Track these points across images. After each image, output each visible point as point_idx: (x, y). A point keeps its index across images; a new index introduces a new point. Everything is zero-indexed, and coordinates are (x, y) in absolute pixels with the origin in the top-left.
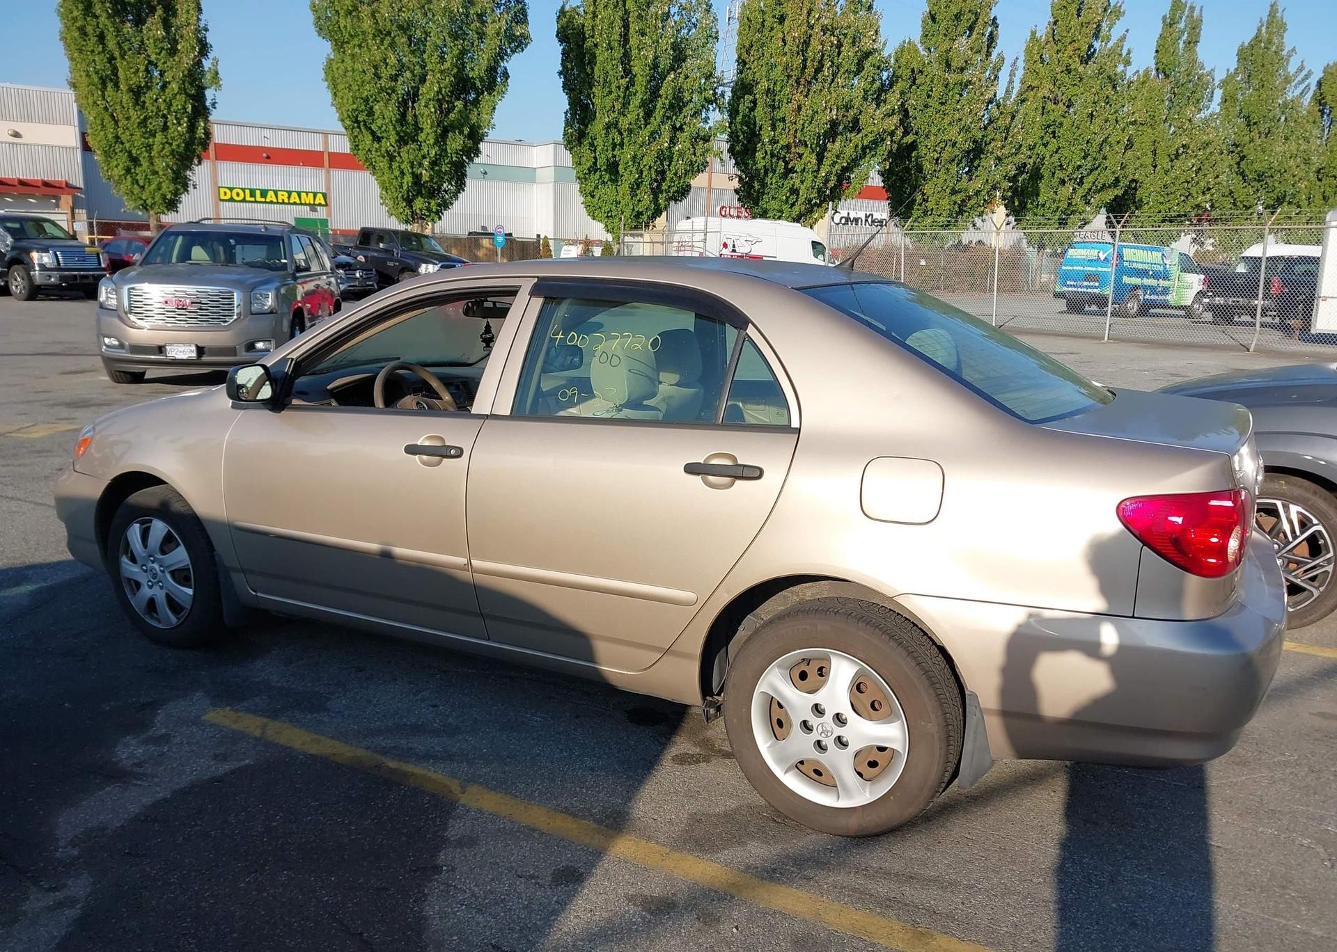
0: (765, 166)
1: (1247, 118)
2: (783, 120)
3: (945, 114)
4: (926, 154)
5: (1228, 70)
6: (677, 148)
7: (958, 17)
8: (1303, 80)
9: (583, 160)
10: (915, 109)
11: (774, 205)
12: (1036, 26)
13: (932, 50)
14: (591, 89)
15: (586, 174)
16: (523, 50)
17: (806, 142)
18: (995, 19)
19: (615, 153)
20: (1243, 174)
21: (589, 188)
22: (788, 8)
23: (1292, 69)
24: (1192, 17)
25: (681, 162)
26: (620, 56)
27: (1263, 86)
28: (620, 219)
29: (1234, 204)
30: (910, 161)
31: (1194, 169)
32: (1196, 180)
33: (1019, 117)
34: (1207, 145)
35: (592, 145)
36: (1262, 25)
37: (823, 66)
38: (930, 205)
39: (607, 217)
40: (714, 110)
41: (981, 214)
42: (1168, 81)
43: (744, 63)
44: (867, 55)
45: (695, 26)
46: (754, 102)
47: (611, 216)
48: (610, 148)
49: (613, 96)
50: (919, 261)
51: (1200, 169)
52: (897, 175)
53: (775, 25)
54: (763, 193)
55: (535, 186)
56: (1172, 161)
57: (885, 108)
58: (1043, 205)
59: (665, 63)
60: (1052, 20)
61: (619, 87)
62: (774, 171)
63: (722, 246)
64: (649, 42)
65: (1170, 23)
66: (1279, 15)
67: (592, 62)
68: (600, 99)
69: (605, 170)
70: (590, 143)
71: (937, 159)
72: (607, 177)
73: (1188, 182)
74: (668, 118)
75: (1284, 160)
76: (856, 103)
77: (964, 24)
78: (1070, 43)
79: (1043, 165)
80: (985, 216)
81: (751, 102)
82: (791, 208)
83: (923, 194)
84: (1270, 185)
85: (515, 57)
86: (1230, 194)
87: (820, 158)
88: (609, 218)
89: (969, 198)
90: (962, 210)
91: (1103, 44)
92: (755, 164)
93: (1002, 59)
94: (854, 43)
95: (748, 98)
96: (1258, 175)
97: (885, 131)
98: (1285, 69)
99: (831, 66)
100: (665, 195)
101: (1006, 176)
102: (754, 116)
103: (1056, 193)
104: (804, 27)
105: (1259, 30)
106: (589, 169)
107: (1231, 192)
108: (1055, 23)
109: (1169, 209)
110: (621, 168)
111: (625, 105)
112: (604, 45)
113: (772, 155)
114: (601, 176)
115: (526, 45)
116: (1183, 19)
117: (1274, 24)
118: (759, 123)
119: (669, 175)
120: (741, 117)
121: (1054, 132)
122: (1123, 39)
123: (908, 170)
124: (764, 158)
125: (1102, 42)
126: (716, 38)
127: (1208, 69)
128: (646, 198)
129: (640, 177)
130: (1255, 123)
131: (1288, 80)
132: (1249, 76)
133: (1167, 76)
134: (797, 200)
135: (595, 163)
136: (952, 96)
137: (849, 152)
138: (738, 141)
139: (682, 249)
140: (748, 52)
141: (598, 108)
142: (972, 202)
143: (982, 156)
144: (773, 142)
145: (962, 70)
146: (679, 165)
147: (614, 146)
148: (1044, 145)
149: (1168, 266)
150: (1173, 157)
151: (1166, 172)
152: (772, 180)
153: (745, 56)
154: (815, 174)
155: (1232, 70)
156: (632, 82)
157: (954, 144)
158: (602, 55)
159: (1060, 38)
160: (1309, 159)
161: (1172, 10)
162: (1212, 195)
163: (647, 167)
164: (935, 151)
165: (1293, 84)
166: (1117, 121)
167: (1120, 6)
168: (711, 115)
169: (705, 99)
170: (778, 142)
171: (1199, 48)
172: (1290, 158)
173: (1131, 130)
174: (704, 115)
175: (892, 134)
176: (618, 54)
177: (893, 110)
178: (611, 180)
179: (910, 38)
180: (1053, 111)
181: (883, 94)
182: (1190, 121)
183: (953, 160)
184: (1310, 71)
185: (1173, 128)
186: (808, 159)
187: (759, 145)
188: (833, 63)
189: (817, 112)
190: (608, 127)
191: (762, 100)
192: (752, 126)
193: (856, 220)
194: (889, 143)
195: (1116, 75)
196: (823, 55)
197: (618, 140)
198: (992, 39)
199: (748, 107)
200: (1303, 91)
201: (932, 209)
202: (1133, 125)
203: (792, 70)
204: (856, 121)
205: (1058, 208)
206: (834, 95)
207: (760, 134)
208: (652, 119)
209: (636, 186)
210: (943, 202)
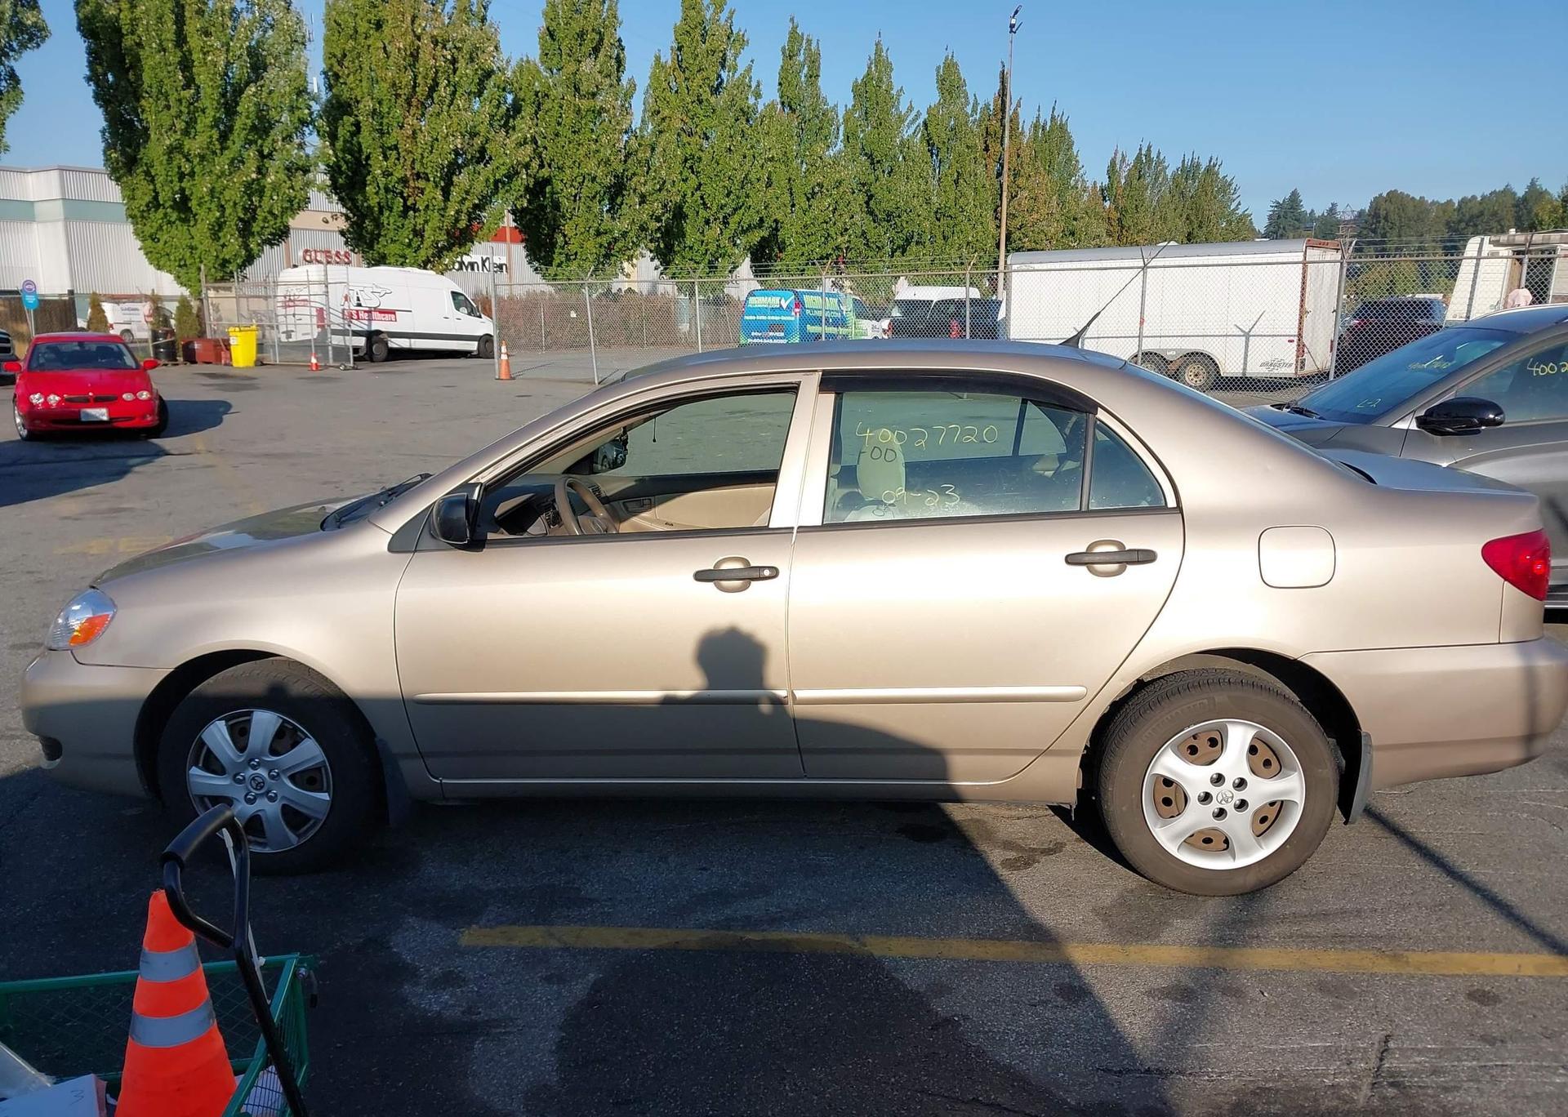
0: (379, 203)
1: (870, 156)
2: (396, 148)
3: (579, 145)
4: (563, 190)
5: (846, 106)
6: (269, 180)
7: (581, 35)
8: (914, 120)
9: (138, 193)
10: (545, 138)
11: (393, 249)
12: (659, 51)
13: (555, 71)
14: (138, 101)
15: (143, 211)
16: (38, 46)
17: (427, 174)
18: (620, 40)
19: (183, 185)
20: (871, 213)
21: (148, 230)
22: (387, 12)
23: (903, 108)
24: (810, 50)
25: (275, 198)
26: (177, 60)
27: (881, 124)
28: (199, 269)
29: (867, 245)
30: (544, 197)
31: (831, 209)
32: (833, 220)
33: (659, 150)
34: (839, 184)
35: (147, 173)
36: (871, 64)
37: (437, 84)
38: (573, 248)
39: (180, 266)
40: (310, 134)
41: (630, 259)
42: (795, 116)
43: (337, 76)
44: (489, 74)
45: (272, 27)
46: (357, 125)
47: (185, 265)
48: (176, 179)
49: (173, 111)
50: (569, 314)
51: (835, 209)
52: (531, 214)
53: (371, 32)
54: (379, 235)
55: (35, 225)
56: (808, 199)
57: (516, 136)
58: (691, 248)
59: (239, 71)
60: (675, 45)
61: (180, 101)
62: (391, 209)
63: (344, 299)
64: (217, 44)
65: (790, 56)
66: (884, 54)
67: (137, 64)
68: (151, 113)
69: (171, 207)
70: (144, 172)
71: (575, 196)
72: (174, 216)
73: (827, 223)
74: (251, 143)
75: (909, 199)
76: (482, 129)
77: (588, 47)
78: (698, 71)
79: (684, 203)
80: (635, 261)
81: (352, 124)
82: (415, 252)
83: (565, 236)
84: (899, 225)
85: (27, 54)
86: (863, 235)
87: (446, 193)
88: (182, 269)
89: (616, 240)
90: (609, 254)
91: (731, 74)
92: (366, 199)
93: (633, 86)
94: (472, 60)
95: (348, 120)
96: (888, 215)
97: (519, 163)
98: (897, 109)
99: (447, 85)
100: (257, 238)
101: (653, 215)
102: (359, 143)
103: (702, 233)
104: (410, 37)
105: (870, 68)
106: (147, 206)
107: (864, 233)
108: (680, 49)
109: (812, 251)
110: (193, 204)
111: (191, 123)
112: (154, 45)
113: (387, 190)
114: (166, 215)
115: (43, 40)
116: (802, 52)
117: (880, 64)
118: (366, 151)
119: (260, 214)
120: (341, 143)
121: (691, 168)
122: (749, 69)
123: (543, 208)
124: (377, 193)
125: (729, 72)
126: (303, 44)
127: (831, 105)
128: (232, 242)
129: (223, 216)
130: (878, 162)
131: (901, 119)
132: (866, 113)
133: (793, 111)
134: (422, 243)
135: (156, 198)
136: (585, 124)
137: (479, 187)
138: (341, 173)
139: (291, 304)
140: (340, 63)
141: (152, 126)
142: (620, 244)
143: (625, 192)
144: (387, 174)
145: (594, 95)
146: (271, 202)
147: (182, 176)
148: (683, 180)
149: (844, 313)
150: (810, 196)
151: (805, 212)
152: (389, 219)
153: (337, 68)
154: (442, 212)
155: (850, 107)
156: (197, 96)
157: (594, 179)
158: (150, 60)
159: (687, 65)
160: (930, 199)
161: (789, 41)
162: (850, 236)
163: (231, 204)
164: (571, 186)
165: (906, 124)
166: (754, 157)
167: (743, 35)
168: (308, 139)
169: (299, 119)
170: (392, 174)
171: (821, 82)
172: (914, 197)
173: (769, 166)
174: (297, 141)
175: (527, 166)
176: (174, 57)
177: (526, 139)
178: (180, 219)
179: (527, 56)
180: (689, 144)
181: (511, 120)
182: (821, 158)
183: (594, 197)
184: (919, 111)
185: (805, 166)
186: (432, 194)
187: (369, 178)
188: (449, 82)
189: (437, 140)
190: (171, 151)
191: (367, 123)
192: (357, 155)
193: (472, 265)
194: (524, 177)
195: (748, 108)
196: (437, 72)
197: (186, 168)
198: (619, 62)
199: (349, 131)
200: (915, 130)
201: (576, 254)
202: (771, 161)
203: (400, 88)
204: (482, 150)
205: (706, 250)
206: (455, 120)
207: (367, 164)
208: (229, 143)
209: (217, 228)
210: (588, 245)
